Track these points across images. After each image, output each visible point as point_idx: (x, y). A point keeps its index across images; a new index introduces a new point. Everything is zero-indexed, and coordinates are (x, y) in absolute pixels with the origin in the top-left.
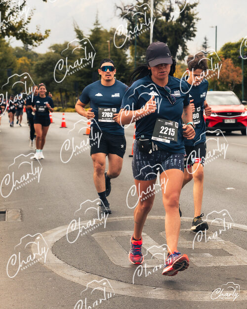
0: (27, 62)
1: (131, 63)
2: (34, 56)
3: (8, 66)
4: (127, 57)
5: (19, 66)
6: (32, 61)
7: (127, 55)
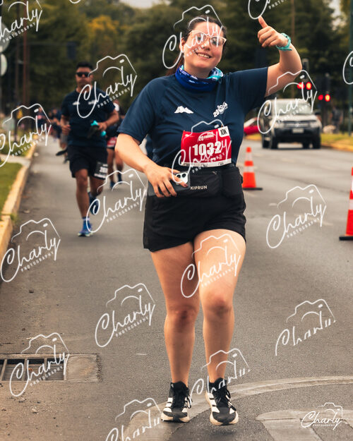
0: (111, 27)
1: (344, 29)
2: (126, 14)
3: (68, 36)
4: (334, 15)
5: (92, 35)
6: (121, 24)
7: (332, 11)
